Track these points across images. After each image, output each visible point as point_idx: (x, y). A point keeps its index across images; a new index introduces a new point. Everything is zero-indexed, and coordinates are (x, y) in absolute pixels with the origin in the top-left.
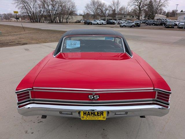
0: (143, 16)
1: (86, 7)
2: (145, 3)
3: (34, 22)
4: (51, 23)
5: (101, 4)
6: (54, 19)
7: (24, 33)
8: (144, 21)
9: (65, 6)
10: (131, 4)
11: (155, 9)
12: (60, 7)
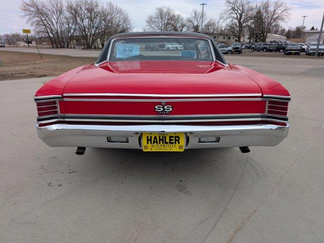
0: (247, 37)
1: (148, 22)
2: (250, 14)
3: (57, 47)
4: (87, 48)
5: (174, 16)
6: (93, 43)
7: (42, 61)
8: (248, 45)
9: (111, 21)
10: (225, 16)
11: (266, 24)
12: (103, 22)
